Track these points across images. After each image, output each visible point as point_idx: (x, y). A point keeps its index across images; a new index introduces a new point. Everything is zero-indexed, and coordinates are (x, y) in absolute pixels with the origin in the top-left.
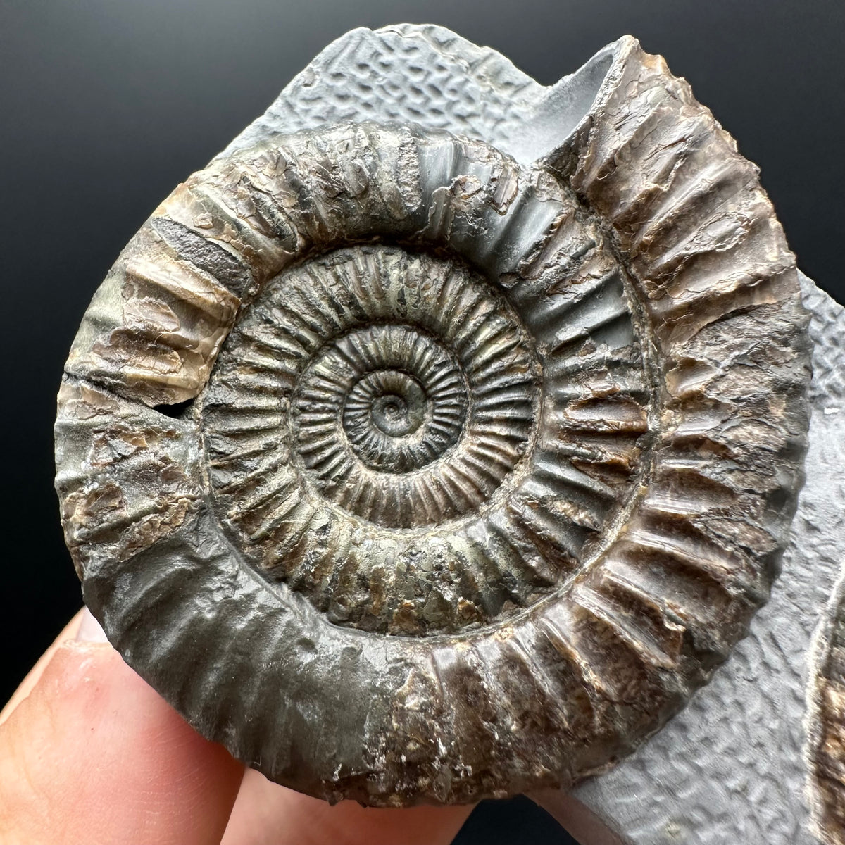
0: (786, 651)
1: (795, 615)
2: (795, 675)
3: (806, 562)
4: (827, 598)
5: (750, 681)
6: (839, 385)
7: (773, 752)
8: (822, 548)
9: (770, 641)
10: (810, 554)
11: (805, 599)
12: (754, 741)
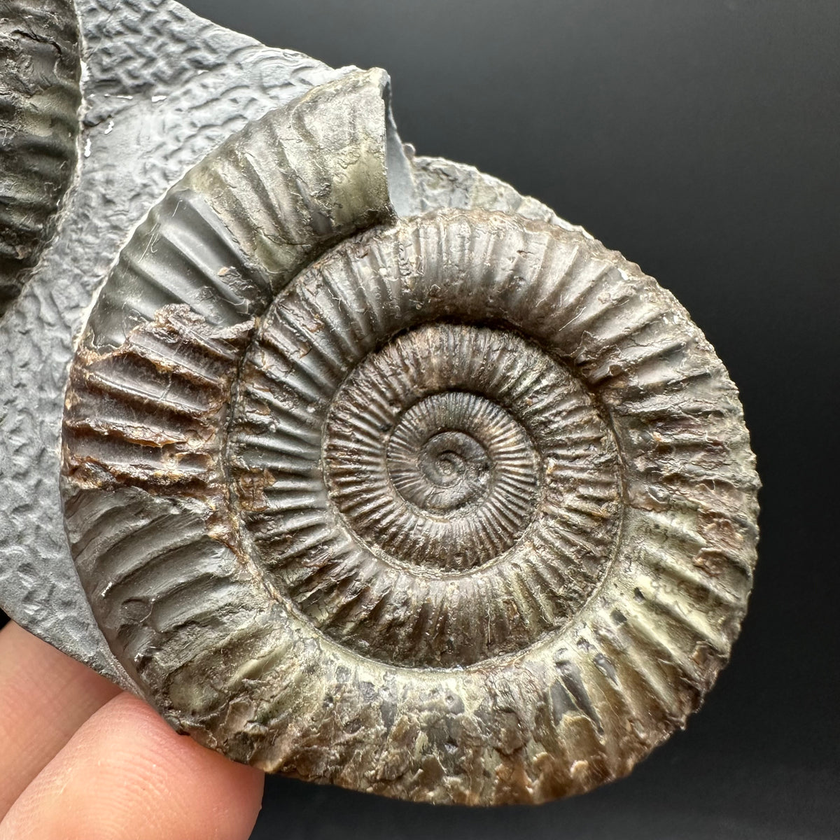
0: (61, 307)
1: (76, 277)
2: (68, 327)
3: (95, 231)
4: (110, 261)
5: (24, 334)
6: (163, 72)
7: (33, 390)
8: (114, 218)
9: (49, 300)
10: (102, 224)
11: (87, 263)
12: (16, 382)
